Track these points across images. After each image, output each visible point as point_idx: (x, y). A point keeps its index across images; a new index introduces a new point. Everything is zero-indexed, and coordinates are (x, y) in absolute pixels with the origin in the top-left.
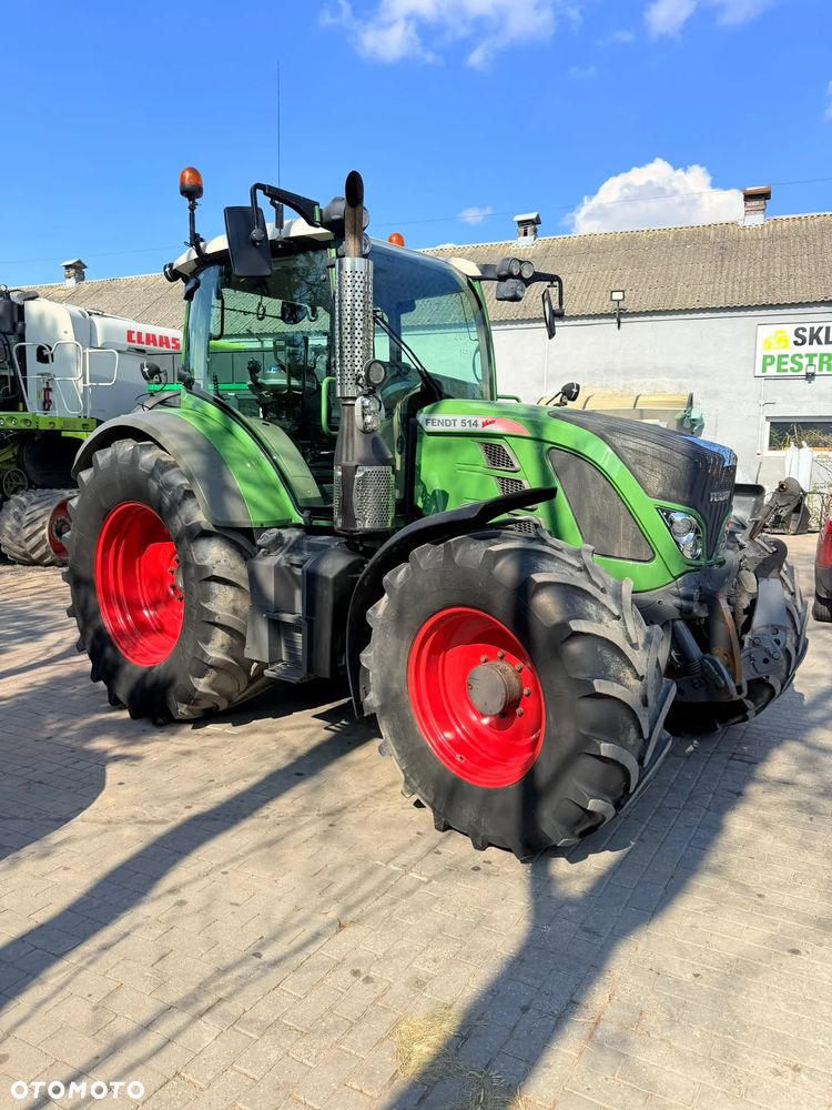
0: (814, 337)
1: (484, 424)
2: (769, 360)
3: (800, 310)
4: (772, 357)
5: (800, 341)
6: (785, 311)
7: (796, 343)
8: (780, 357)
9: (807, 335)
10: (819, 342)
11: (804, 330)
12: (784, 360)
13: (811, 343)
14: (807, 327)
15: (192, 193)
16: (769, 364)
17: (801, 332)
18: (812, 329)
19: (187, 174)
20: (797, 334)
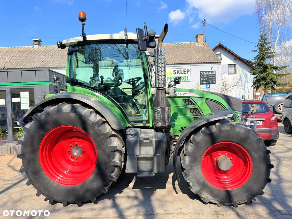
0: (178, 72)
1: (184, 94)
2: (168, 78)
3: (174, 66)
4: (169, 77)
5: (175, 73)
6: (171, 66)
7: (174, 74)
8: (171, 77)
9: (176, 72)
10: (179, 74)
11: (176, 71)
12: (172, 78)
13: (177, 74)
14: (176, 70)
15: (83, 20)
16: (169, 79)
17: (175, 71)
18: (177, 70)
19: (82, 14)
20: (174, 72)
